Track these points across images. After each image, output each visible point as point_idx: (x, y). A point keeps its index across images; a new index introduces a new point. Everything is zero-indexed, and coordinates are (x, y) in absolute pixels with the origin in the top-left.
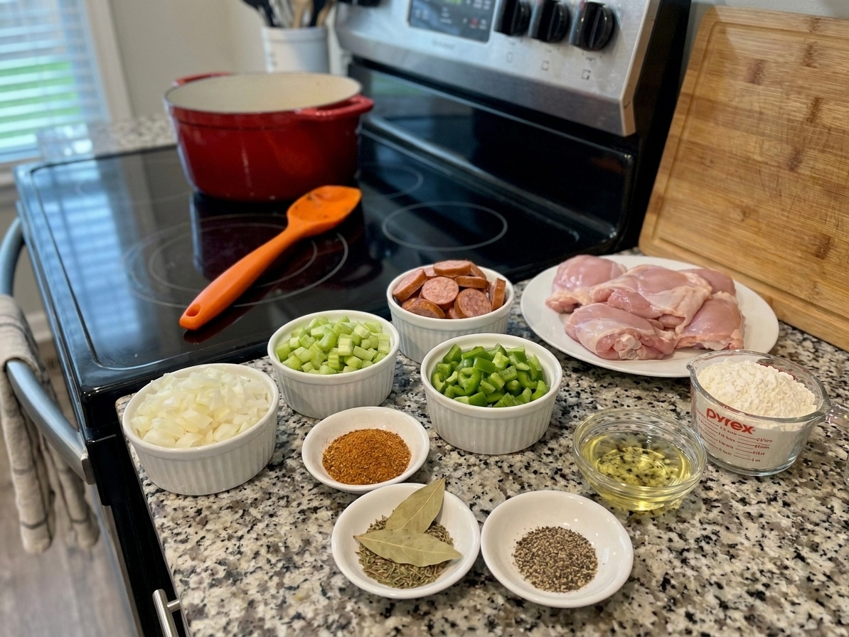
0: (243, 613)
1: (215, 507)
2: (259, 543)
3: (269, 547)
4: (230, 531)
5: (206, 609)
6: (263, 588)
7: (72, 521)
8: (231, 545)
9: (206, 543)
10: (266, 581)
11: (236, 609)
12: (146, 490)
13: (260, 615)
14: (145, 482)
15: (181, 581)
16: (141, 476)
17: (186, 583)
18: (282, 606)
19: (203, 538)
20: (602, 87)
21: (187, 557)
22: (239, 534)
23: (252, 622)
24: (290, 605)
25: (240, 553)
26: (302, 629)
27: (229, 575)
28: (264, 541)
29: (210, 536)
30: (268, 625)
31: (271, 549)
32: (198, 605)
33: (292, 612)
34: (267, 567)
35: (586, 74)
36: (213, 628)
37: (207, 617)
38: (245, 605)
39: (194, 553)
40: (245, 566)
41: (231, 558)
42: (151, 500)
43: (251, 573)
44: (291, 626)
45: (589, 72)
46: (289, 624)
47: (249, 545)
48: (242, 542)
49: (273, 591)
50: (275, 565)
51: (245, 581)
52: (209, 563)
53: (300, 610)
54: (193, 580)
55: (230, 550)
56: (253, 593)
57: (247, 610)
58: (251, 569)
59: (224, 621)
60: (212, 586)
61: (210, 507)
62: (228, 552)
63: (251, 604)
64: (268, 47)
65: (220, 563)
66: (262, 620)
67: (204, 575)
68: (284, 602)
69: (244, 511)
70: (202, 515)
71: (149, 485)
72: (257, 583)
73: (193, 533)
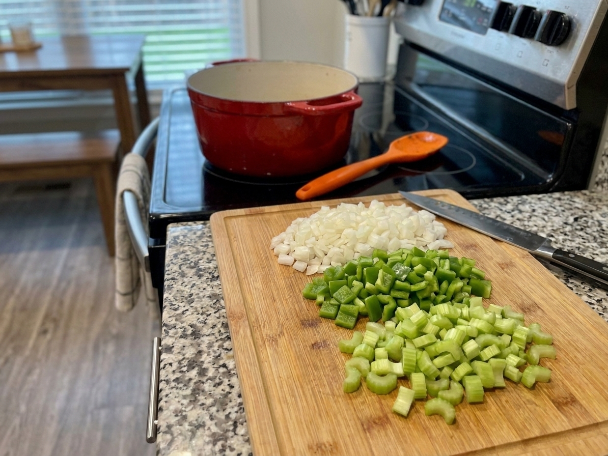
0: (194, 356)
1: (201, 294)
2: (218, 320)
3: (223, 324)
4: (204, 310)
5: (173, 349)
6: (210, 346)
7: (148, 299)
8: (202, 318)
9: (188, 313)
10: (213, 342)
11: (190, 353)
12: (166, 277)
13: (202, 359)
14: (166, 273)
15: (165, 330)
16: (166, 268)
17: (167, 332)
18: (218, 357)
19: (187, 310)
20: (554, 73)
21: (174, 319)
22: (208, 313)
23: (196, 362)
24: (222, 359)
25: (205, 323)
26: (224, 373)
27: (193, 334)
28: (222, 320)
29: (191, 310)
30: (205, 366)
31: (224, 325)
32: (169, 345)
33: (221, 362)
34: (217, 335)
35: (546, 62)
36: (173, 360)
37: (172, 353)
38: (196, 352)
39: (178, 318)
40: (206, 331)
41: (198, 324)
42: (166, 283)
43: (207, 336)
44: (218, 370)
45: (548, 61)
46: (217, 369)
47: (211, 321)
48: (209, 317)
49: (216, 348)
50: (222, 334)
51: (202, 339)
52: (184, 325)
53: (226, 362)
54: (172, 332)
55: (200, 320)
56: (204, 347)
57: (196, 355)
58: (207, 334)
59: (181, 357)
60: (181, 337)
61: (198, 294)
62: (198, 321)
63: (200, 352)
64: (348, 28)
65: (191, 326)
66: (202, 362)
67: (179, 330)
68: (219, 355)
69: (217, 300)
70: (192, 297)
71: (168, 274)
72: (208, 342)
73: (183, 306)
